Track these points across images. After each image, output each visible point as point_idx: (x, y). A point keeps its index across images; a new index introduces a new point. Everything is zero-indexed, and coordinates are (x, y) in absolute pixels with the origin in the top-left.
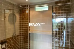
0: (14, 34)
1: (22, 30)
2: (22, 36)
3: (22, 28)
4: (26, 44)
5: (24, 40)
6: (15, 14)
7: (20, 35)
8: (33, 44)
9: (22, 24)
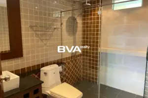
2: (87, 56)
4: (93, 71)
5: (90, 63)
6: (76, 17)
7: (83, 55)
8: (106, 71)
9: (87, 35)
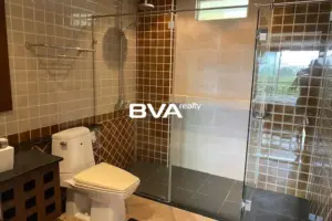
0: (119, 101)
1: (147, 89)
3: (147, 82)
6: (123, 29)
